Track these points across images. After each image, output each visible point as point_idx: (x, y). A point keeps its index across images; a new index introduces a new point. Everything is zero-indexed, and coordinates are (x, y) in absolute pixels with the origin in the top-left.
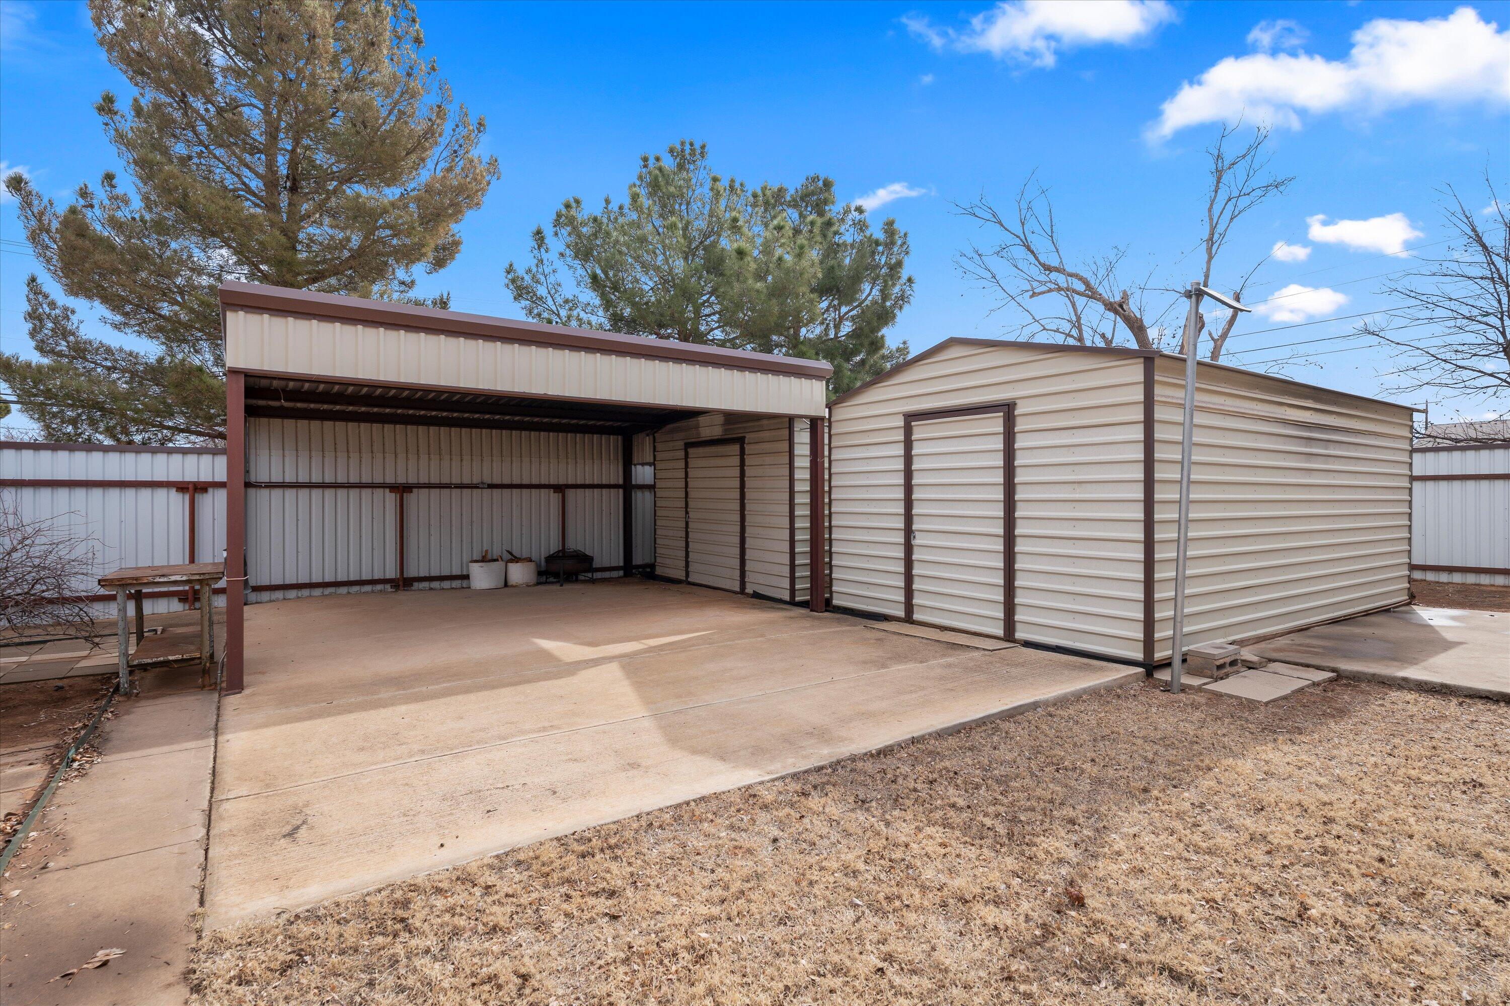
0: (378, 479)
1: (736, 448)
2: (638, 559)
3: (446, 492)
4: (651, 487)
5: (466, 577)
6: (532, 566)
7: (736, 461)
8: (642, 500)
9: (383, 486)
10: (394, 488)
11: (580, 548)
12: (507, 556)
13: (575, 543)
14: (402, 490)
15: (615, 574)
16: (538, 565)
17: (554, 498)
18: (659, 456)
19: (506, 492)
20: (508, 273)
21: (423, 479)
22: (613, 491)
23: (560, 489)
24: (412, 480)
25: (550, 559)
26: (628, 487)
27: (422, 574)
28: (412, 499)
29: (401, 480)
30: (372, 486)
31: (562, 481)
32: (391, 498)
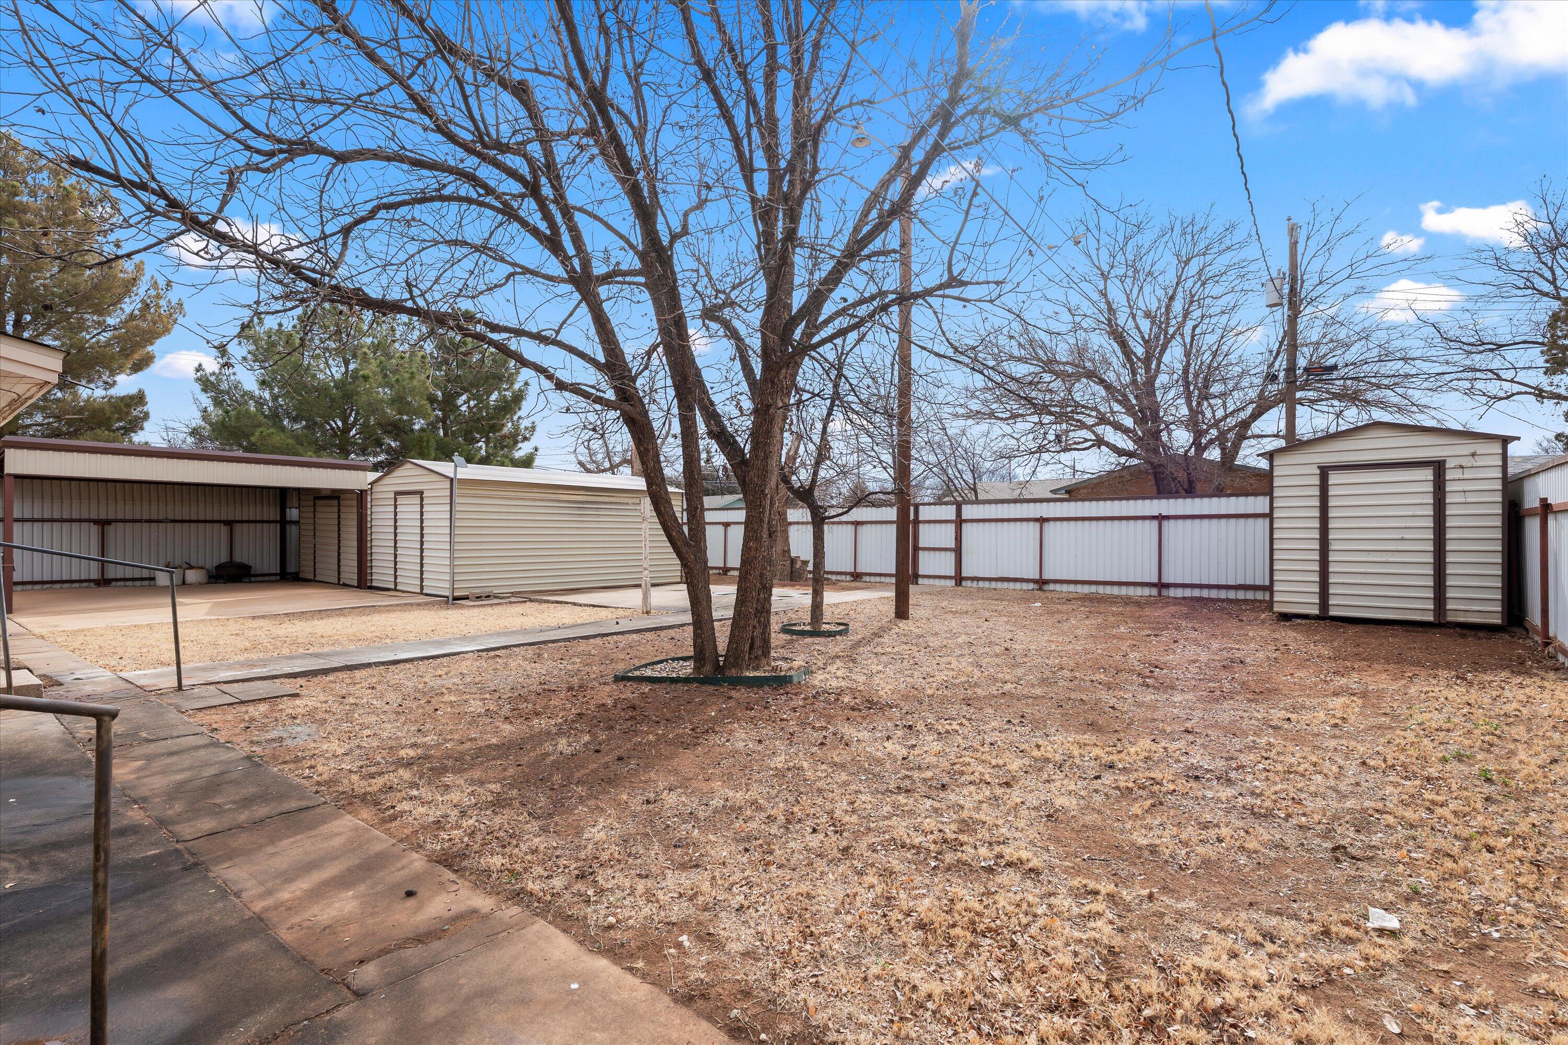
0: (85, 516)
1: (336, 502)
2: (291, 568)
3: (138, 525)
4: (297, 523)
5: (154, 579)
6: (204, 571)
7: (336, 509)
8: (292, 530)
9: (89, 521)
10: (96, 522)
11: (245, 561)
12: (185, 566)
13: (238, 558)
14: (103, 523)
15: (273, 578)
16: (208, 571)
17: (224, 529)
18: (302, 503)
19: (186, 525)
20: (198, 371)
21: (120, 517)
22: (272, 525)
23: (229, 523)
24: (111, 516)
25: (219, 567)
26: (283, 523)
27: (118, 577)
28: (111, 530)
29: (103, 516)
30: (80, 521)
31: (231, 518)
32: (94, 529)
